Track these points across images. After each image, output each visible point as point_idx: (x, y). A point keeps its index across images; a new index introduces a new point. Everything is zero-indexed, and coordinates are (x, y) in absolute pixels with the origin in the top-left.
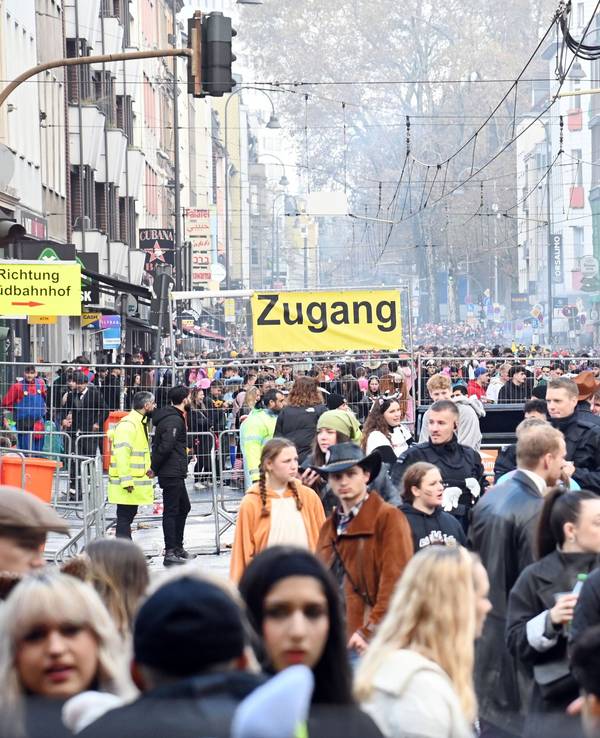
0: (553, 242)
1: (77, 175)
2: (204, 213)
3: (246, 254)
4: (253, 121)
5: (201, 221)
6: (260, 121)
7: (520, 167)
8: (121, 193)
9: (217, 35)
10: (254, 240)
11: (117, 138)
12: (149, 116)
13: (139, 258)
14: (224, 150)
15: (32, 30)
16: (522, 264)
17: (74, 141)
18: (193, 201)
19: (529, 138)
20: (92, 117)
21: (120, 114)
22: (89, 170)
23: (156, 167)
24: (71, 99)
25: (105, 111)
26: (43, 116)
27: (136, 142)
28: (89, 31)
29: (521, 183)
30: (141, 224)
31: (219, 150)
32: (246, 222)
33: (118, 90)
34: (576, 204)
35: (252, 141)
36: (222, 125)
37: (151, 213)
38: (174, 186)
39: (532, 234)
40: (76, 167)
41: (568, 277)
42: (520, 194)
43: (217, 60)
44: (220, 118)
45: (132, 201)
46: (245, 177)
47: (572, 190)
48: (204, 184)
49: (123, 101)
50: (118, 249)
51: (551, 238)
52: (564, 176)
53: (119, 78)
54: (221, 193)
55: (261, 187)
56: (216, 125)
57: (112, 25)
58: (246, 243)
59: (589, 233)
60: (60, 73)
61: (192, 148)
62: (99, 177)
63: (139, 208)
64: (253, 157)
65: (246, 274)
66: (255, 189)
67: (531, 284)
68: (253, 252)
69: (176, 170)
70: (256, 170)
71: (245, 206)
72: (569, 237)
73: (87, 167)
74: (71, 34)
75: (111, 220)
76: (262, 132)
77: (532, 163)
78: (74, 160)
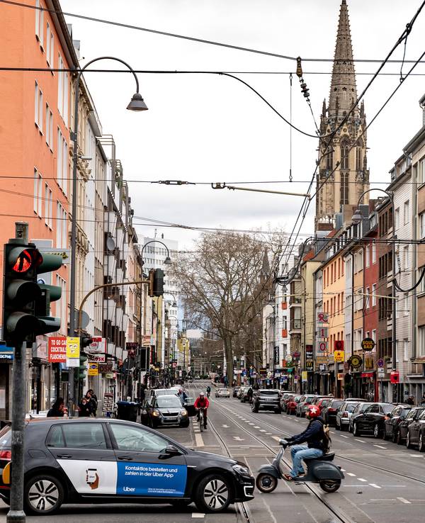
0: (276, 349)
1: (106, 324)
2: (149, 337)
3: (163, 352)
4: (167, 304)
5: (148, 340)
6: (170, 304)
7: (264, 322)
8: (120, 330)
9: (158, 276)
10: (166, 347)
11: (120, 311)
12: (131, 303)
13: (126, 353)
14: (157, 315)
15: (93, 274)
16: (264, 357)
17: (105, 312)
18: (145, 333)
19: (267, 310)
20: (112, 303)
21: (121, 302)
22: (110, 322)
23: (133, 321)
24: (105, 297)
25: (116, 301)
26: (95, 303)
27: (126, 312)
28: (112, 274)
29: (264, 327)
30: (127, 341)
31: (154, 315)
32: (163, 341)
33: (121, 294)
34: (285, 336)
35: (166, 311)
36: (156, 306)
37: (130, 337)
38: (139, 328)
39: (268, 346)
40: (105, 321)
41: (281, 362)
42: (264, 332)
43: (158, 284)
44: (155, 303)
45: (124, 332)
46: (163, 325)
47: (283, 330)
48: (149, 327)
49: (123, 298)
50: (119, 349)
51: (275, 348)
52: (280, 325)
53: (121, 290)
54: (155, 330)
55: (169, 328)
56: (154, 305)
57: (120, 271)
58: (163, 349)
59: (289, 346)
60: (102, 289)
61: (145, 314)
62: (113, 324)
63: (126, 335)
64: (167, 318)
65: (163, 360)
66: (167, 329)
67: (267, 365)
68: (166, 352)
69: (140, 322)
70: (167, 322)
71: (163, 334)
72: (281, 348)
73: (109, 321)
74: (106, 274)
75: (117, 338)
76: (171, 308)
77: (268, 321)
78: (105, 318)
